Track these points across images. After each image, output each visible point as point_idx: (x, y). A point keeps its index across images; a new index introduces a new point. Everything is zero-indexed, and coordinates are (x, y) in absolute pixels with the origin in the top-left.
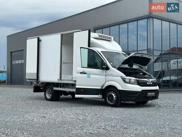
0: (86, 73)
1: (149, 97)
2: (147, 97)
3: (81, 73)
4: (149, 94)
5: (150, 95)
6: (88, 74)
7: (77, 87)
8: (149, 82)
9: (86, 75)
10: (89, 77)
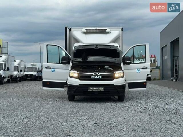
0: (50, 68)
1: (92, 91)
2: (88, 91)
3: (46, 68)
4: (91, 88)
5: (94, 90)
6: (53, 69)
7: (43, 80)
8: (95, 76)
9: (51, 69)
10: (53, 72)
